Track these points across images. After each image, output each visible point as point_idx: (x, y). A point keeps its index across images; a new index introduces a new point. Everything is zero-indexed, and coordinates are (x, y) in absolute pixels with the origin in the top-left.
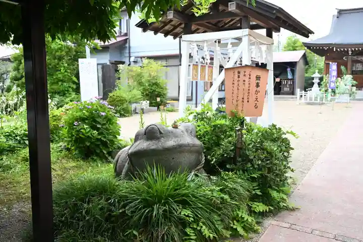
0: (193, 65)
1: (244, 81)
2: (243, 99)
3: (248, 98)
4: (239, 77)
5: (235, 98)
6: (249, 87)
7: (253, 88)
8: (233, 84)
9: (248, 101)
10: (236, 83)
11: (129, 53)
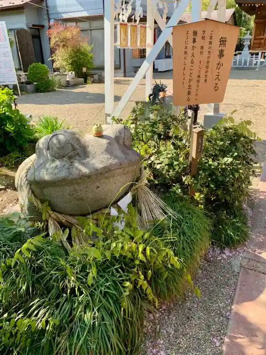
0: (121, 24)
1: (202, 47)
2: (199, 76)
3: (206, 76)
4: (194, 41)
5: (187, 77)
6: (209, 57)
7: (214, 59)
8: (186, 53)
9: (206, 81)
10: (190, 52)
11: (48, 14)
